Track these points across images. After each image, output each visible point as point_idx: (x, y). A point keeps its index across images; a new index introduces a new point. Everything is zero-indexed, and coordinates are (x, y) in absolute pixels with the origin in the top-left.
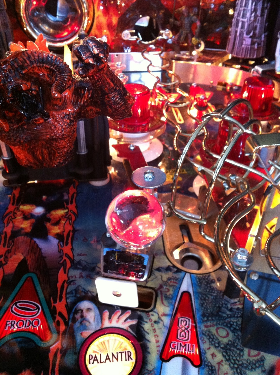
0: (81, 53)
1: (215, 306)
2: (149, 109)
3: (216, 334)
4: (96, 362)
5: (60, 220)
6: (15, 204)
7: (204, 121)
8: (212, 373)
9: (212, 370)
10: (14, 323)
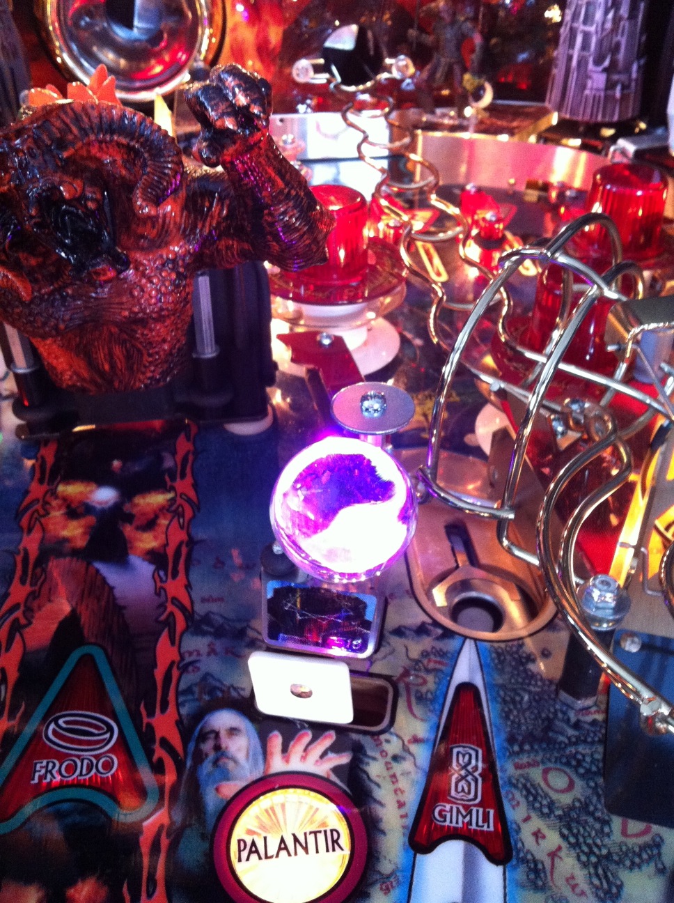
0: (206, 104)
1: (538, 716)
2: (365, 247)
3: (543, 785)
4: (254, 857)
5: (157, 517)
6: (46, 480)
7: (506, 267)
8: (536, 878)
9: (536, 871)
10: (54, 767)
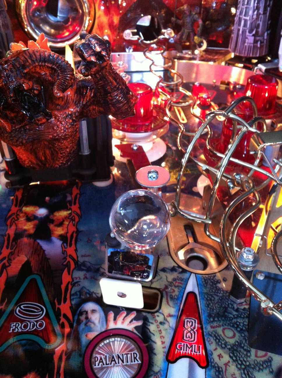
0: (83, 51)
1: (221, 307)
2: (152, 108)
3: (222, 335)
4: (101, 364)
5: (64, 221)
6: (18, 206)
7: (208, 119)
8: (219, 374)
9: (219, 372)
10: (18, 326)
